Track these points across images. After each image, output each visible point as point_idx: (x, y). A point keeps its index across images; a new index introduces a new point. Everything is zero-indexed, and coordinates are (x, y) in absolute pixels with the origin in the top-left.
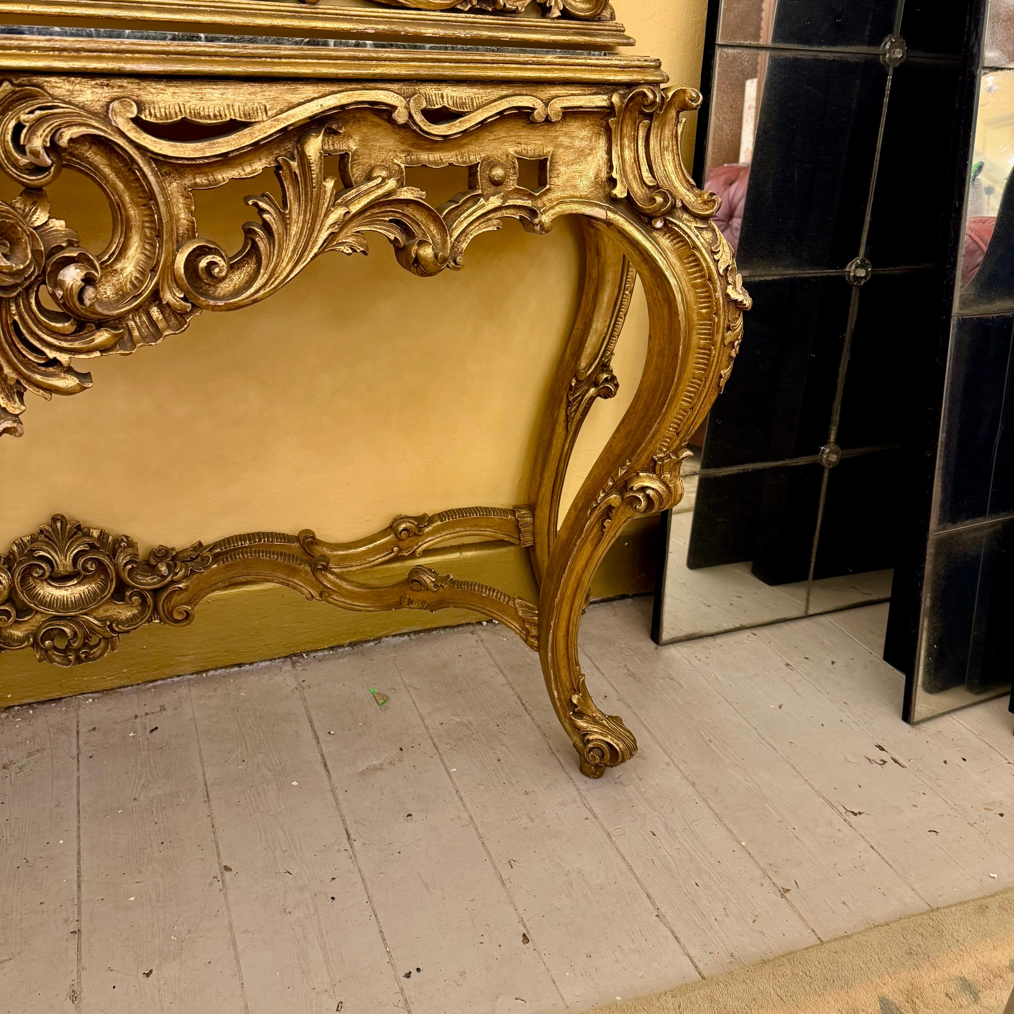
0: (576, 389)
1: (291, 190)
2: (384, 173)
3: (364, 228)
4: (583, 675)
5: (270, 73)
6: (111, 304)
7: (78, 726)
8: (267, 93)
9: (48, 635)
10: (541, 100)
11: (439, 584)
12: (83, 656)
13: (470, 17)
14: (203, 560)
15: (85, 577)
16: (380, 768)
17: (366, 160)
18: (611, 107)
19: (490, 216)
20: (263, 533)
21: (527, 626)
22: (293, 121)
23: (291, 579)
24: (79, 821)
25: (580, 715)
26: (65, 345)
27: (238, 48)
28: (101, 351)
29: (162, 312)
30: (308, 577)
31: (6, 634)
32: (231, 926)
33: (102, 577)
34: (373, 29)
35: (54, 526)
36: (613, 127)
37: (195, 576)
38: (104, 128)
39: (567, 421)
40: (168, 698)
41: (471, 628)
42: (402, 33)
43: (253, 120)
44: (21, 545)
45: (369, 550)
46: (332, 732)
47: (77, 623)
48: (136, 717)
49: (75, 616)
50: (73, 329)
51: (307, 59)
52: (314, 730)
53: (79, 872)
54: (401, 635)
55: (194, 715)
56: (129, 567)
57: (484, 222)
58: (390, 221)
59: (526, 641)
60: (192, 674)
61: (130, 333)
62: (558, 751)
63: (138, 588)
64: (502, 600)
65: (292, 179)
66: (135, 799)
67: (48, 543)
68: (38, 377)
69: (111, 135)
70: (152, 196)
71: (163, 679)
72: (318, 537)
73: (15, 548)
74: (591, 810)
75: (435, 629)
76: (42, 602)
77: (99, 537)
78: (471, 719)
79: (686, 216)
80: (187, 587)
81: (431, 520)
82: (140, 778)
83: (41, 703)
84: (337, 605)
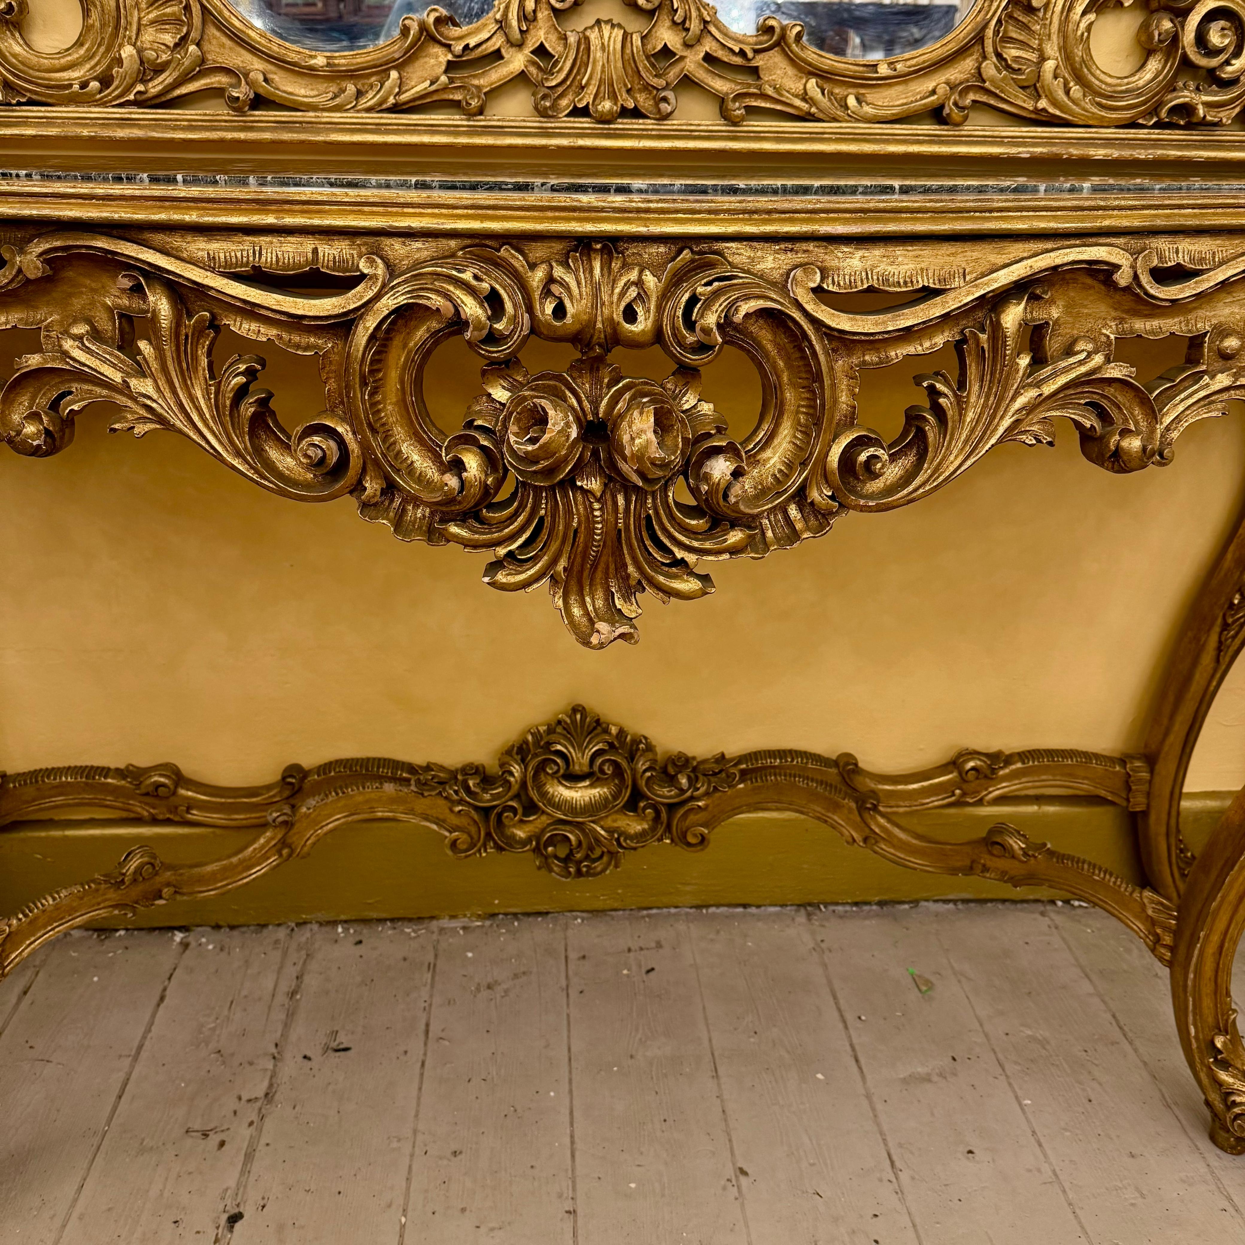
1: (974, 368)
2: (1090, 347)
3: (1054, 413)
4: (1235, 1011)
5: (979, 230)
6: (749, 499)
7: (566, 950)
8: (969, 254)
9: (550, 841)
11: (1030, 853)
12: (584, 869)
13: (1154, 134)
14: (728, 776)
15: (598, 779)
16: (927, 1079)
17: (1067, 331)
19: (1213, 398)
20: (796, 751)
21: (1159, 931)
22: (995, 286)
23: (830, 815)
24: (570, 1072)
25: (1225, 1065)
26: (696, 544)
27: (945, 201)
28: (731, 553)
29: (801, 511)
30: (851, 816)
31: (509, 834)
33: (616, 781)
34: (1028, 152)
35: (573, 718)
37: (718, 795)
38: (781, 300)
39: (1220, 650)
40: (664, 933)
41: (1040, 907)
42: (1065, 157)
43: (948, 287)
44: (537, 735)
45: (923, 788)
46: (863, 1018)
47: (583, 831)
48: (629, 950)
49: (582, 823)
50: (707, 527)
51: (1021, 211)
52: (839, 1010)
53: (572, 1137)
54: (946, 901)
55: (695, 960)
56: (648, 774)
57: (1205, 405)
58: (1086, 404)
59: (1153, 950)
60: (691, 907)
61: (763, 534)
62: (1176, 1104)
63: (653, 799)
64: (1122, 889)
65: (978, 355)
66: (632, 1057)
67: (566, 737)
68: (661, 579)
69: (788, 308)
70: (818, 377)
71: (658, 908)
72: (861, 765)
73: (530, 738)
74: (1229, 1199)
75: (992, 901)
76: (550, 801)
77: (618, 735)
78: (1047, 1034)
80: (707, 806)
81: (1009, 759)
82: (637, 1030)
83: (528, 914)
84: (884, 857)
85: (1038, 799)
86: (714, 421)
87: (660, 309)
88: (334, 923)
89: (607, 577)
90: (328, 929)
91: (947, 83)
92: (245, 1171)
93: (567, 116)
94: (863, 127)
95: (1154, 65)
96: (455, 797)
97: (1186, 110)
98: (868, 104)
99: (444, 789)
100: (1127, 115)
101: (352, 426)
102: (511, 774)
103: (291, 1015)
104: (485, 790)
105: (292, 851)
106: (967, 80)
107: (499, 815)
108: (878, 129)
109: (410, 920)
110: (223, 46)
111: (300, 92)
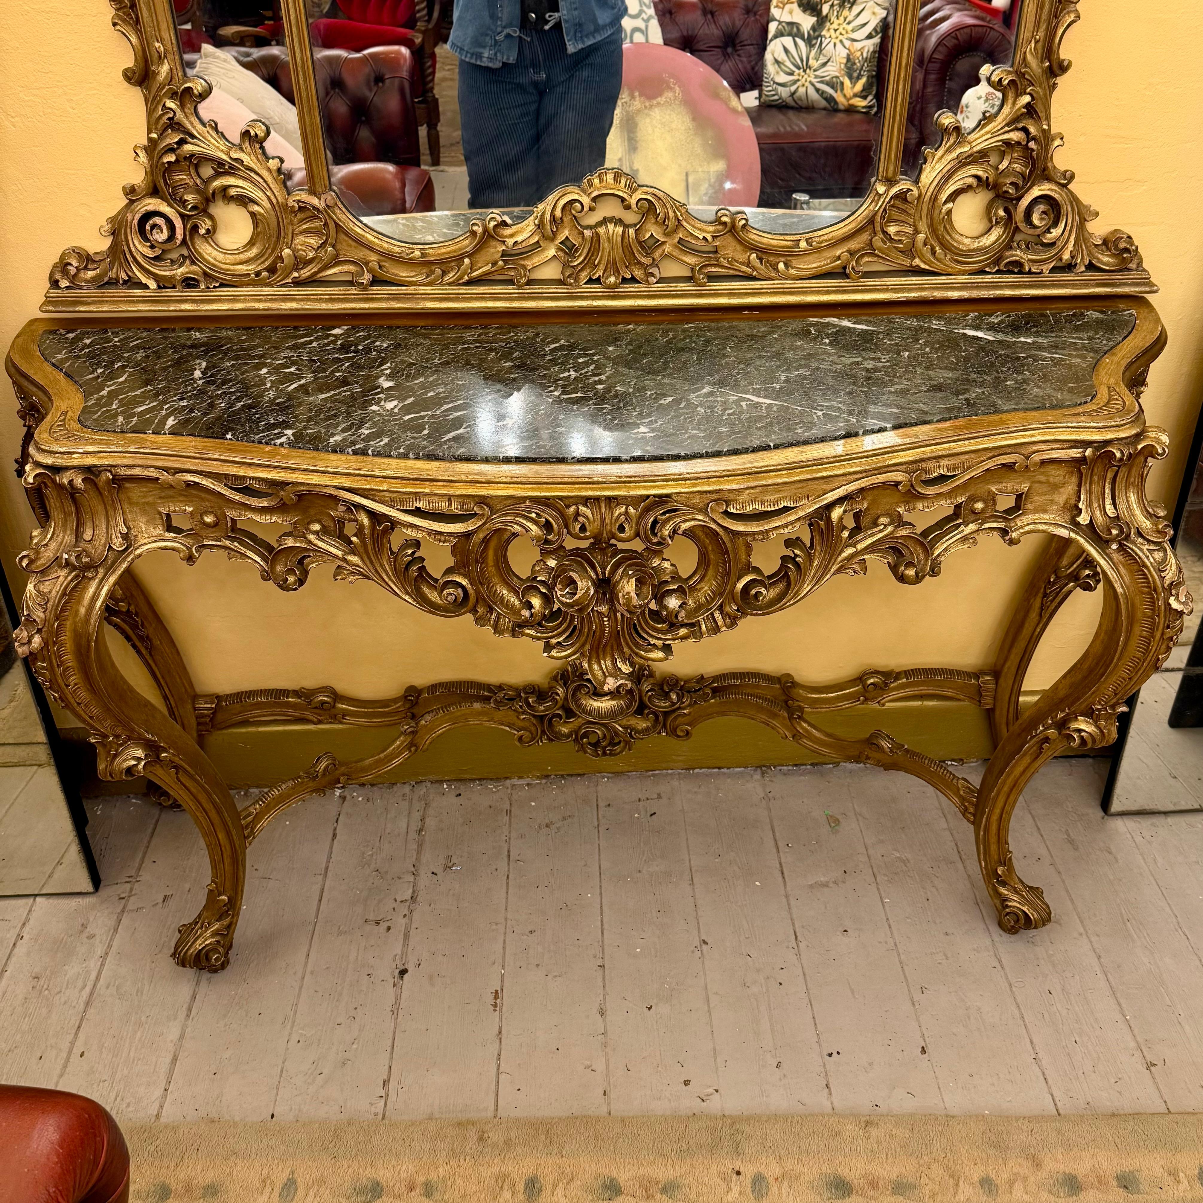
0: (1055, 583)
1: (817, 537)
2: (886, 521)
3: (865, 557)
4: (1010, 852)
7: (597, 800)
8: (810, 486)
9: (584, 735)
10: (1023, 455)
11: (894, 751)
12: (608, 751)
13: (995, 278)
14: (704, 693)
15: (616, 696)
16: (826, 885)
17: (873, 514)
18: (1084, 457)
19: (965, 537)
20: (752, 673)
21: (967, 804)
22: (826, 502)
23: (771, 720)
24: (600, 882)
25: (1004, 884)
26: (662, 636)
28: (682, 639)
29: (721, 614)
30: (784, 722)
31: (557, 730)
32: (706, 988)
33: (629, 698)
36: (1084, 472)
37: (697, 706)
38: (706, 520)
39: (1042, 609)
40: (663, 788)
43: (799, 505)
45: (839, 696)
46: (790, 845)
47: (606, 728)
48: (640, 800)
49: (606, 723)
50: (668, 629)
52: (775, 840)
53: (602, 921)
55: (683, 807)
56: (650, 693)
57: (961, 541)
58: (887, 548)
59: (964, 815)
60: (682, 769)
61: (700, 629)
62: (983, 902)
63: (653, 709)
64: (947, 777)
65: (819, 531)
66: (640, 871)
68: (642, 653)
69: (710, 523)
70: (727, 552)
71: (660, 770)
72: (796, 680)
73: (569, 668)
74: (1000, 961)
76: (585, 711)
78: (909, 856)
79: (1140, 540)
80: (690, 713)
81: (897, 676)
82: (643, 854)
83: (571, 776)
84: (806, 747)
85: (921, 697)
86: (671, 573)
87: (638, 524)
88: (441, 782)
89: (612, 650)
90: (437, 785)
91: (849, 251)
92: (406, 943)
93: (585, 284)
94: (789, 283)
95: (996, 233)
96: (521, 710)
97: (1018, 264)
98: (792, 268)
99: (513, 705)
100: (976, 266)
101: (470, 581)
102: (557, 694)
103: (420, 845)
104: (541, 704)
105: (417, 748)
106: (863, 249)
107: (550, 720)
108: (800, 284)
109: (491, 779)
110: (350, 246)
111: (403, 274)
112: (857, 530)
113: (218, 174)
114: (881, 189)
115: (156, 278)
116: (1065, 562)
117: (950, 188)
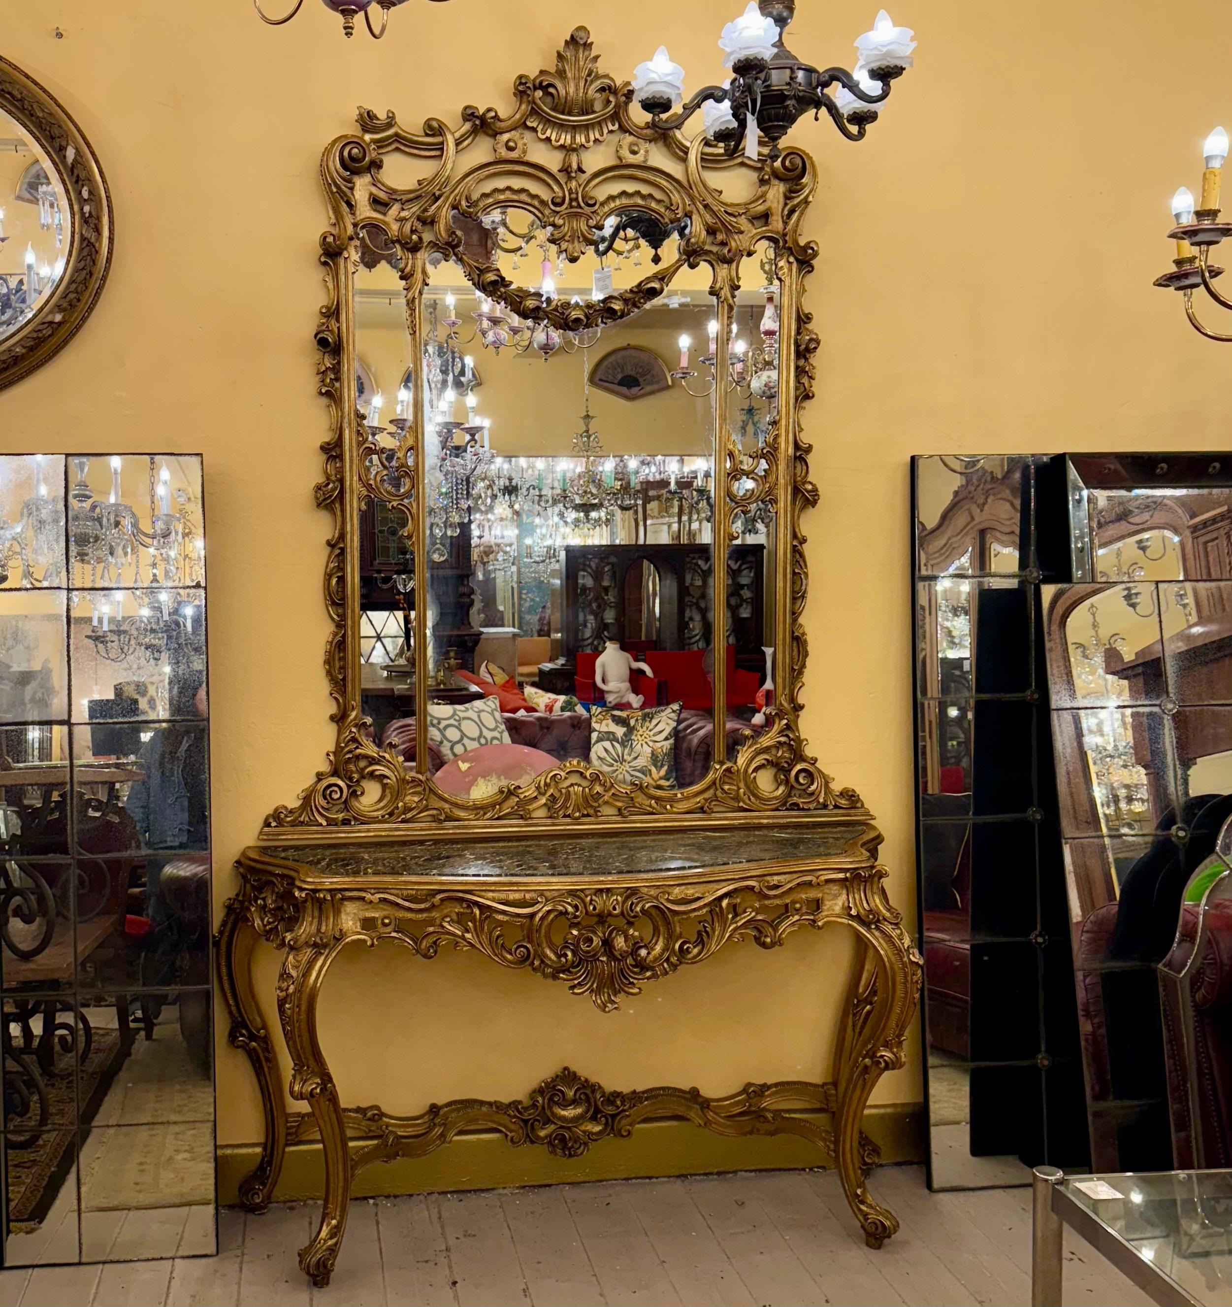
0: (857, 1006)
1: (716, 919)
2: (751, 910)
3: (743, 931)
6: (652, 962)
7: (564, 1199)
8: (709, 886)
9: (557, 1138)
10: (815, 877)
11: (776, 1118)
12: (573, 1153)
13: (785, 813)
14: (639, 1100)
15: (578, 1104)
17: (743, 906)
18: (847, 878)
19: (796, 923)
21: (828, 1143)
22: (718, 895)
23: (688, 1112)
25: (863, 1202)
26: (637, 977)
28: (648, 979)
29: (668, 965)
31: (537, 1134)
33: (587, 1104)
35: (564, 1073)
36: (849, 886)
37: (635, 1108)
38: (658, 903)
41: (798, 1172)
43: (705, 896)
44: (547, 1084)
45: (732, 1102)
47: (571, 1132)
48: (596, 1198)
49: (571, 1128)
50: (640, 971)
52: (700, 1213)
54: (751, 1171)
56: (601, 1100)
57: (794, 926)
58: (754, 928)
60: (624, 1180)
61: (657, 973)
63: (605, 1113)
65: (717, 915)
67: (562, 1083)
68: (626, 989)
69: (660, 905)
70: (669, 923)
72: (701, 1093)
73: (543, 1085)
76: (555, 1115)
77: (585, 1081)
79: (886, 923)
80: (630, 1114)
81: (769, 1087)
83: (540, 1186)
84: (714, 1131)
86: (639, 937)
87: (623, 906)
88: (446, 1193)
89: (609, 989)
90: (443, 1196)
91: (704, 799)
93: (561, 818)
94: (673, 816)
95: (782, 789)
96: (512, 1114)
97: (797, 805)
98: (675, 808)
99: (508, 1112)
100: (774, 807)
101: (532, 945)
102: (538, 1102)
104: (525, 1111)
105: (445, 1139)
106: (712, 797)
107: (532, 1124)
108: (680, 817)
110: (435, 800)
111: (462, 814)
112: (736, 915)
113: (371, 764)
114: (718, 767)
115: (327, 819)
116: (861, 990)
117: (753, 766)
